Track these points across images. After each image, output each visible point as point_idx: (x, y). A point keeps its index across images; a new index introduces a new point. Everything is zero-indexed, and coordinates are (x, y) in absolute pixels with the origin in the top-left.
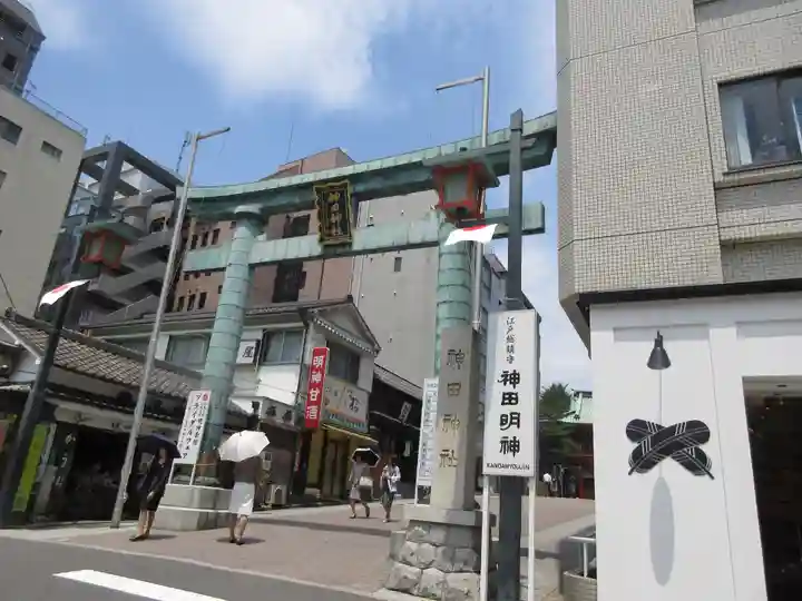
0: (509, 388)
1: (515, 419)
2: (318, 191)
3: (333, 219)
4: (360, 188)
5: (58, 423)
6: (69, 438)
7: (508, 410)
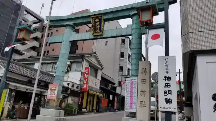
0: (167, 82)
1: (170, 92)
2: (92, 18)
3: (97, 27)
4: (106, 17)
5: (10, 89)
6: (13, 94)
7: (167, 89)
